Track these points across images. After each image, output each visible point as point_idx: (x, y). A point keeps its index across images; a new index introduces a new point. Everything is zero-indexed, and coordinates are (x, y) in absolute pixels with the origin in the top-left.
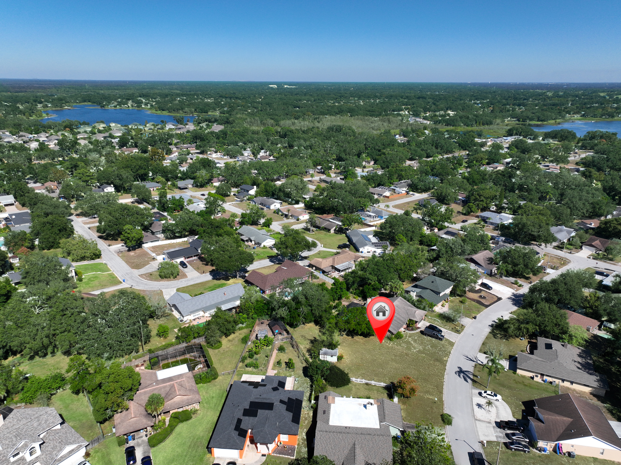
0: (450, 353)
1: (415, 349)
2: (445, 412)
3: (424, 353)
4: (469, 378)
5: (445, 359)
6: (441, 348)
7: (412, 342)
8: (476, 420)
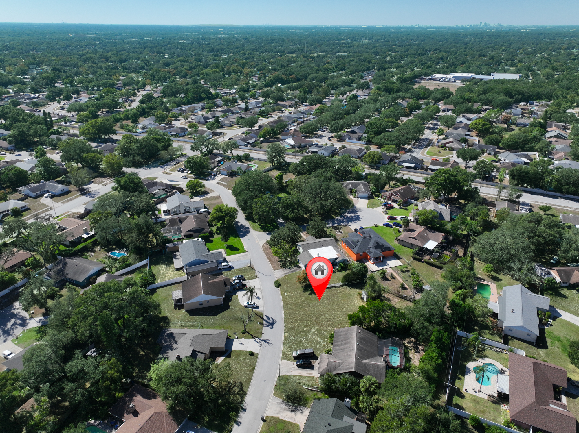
0: (284, 343)
1: (314, 332)
2: (279, 289)
3: (306, 331)
4: (265, 321)
5: (287, 334)
6: (293, 344)
7: (319, 339)
8: (260, 289)
